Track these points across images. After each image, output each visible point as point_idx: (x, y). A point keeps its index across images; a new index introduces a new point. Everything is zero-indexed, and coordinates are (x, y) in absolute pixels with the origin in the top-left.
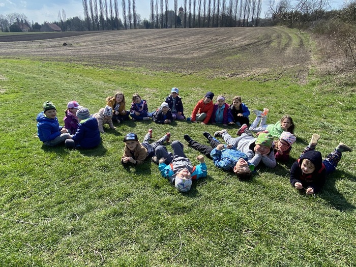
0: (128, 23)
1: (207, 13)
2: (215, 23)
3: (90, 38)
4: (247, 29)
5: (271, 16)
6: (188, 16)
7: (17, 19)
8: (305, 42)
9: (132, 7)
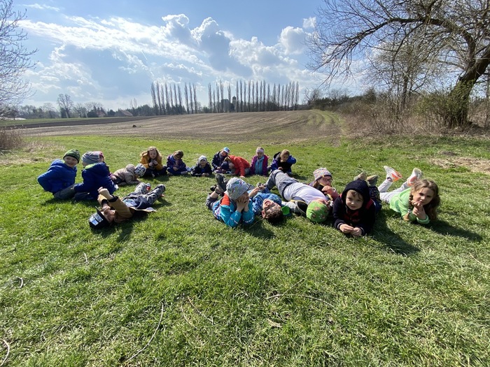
0: (190, 110)
1: (255, 101)
2: (262, 108)
3: (157, 121)
4: (288, 112)
5: (307, 102)
6: (240, 103)
7: (95, 107)
8: (335, 120)
9: (193, 96)
